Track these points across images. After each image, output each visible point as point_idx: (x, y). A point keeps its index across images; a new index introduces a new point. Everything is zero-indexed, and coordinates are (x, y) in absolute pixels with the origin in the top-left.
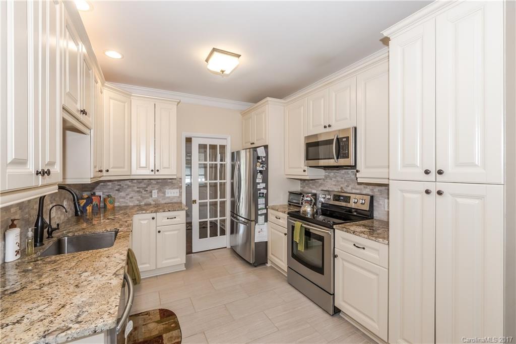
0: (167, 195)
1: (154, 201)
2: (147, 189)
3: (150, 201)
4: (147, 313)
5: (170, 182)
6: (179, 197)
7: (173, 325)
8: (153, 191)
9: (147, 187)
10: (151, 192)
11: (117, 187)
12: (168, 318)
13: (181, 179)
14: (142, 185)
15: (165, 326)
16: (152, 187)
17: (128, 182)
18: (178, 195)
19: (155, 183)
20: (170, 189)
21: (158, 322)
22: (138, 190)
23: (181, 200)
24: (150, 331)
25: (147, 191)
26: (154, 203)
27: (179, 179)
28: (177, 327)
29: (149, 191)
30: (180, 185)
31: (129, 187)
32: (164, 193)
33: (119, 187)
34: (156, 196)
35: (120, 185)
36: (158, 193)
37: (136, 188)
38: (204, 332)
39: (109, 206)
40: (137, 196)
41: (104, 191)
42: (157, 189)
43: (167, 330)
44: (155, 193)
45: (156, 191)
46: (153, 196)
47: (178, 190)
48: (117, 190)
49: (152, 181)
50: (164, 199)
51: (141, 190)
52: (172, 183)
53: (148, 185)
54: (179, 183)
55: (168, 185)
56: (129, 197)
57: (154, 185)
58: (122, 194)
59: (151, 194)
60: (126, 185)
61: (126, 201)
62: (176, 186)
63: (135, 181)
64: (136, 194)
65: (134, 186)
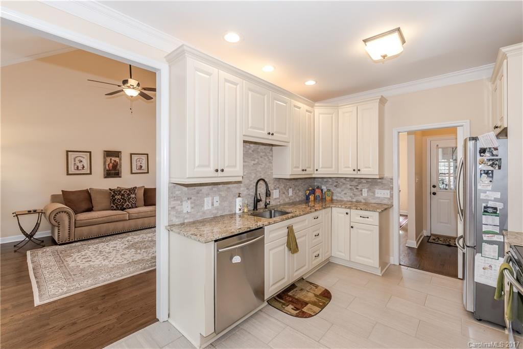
0: (376, 195)
1: (364, 199)
2: (357, 187)
3: (360, 198)
4: (317, 286)
5: (380, 182)
6: (389, 199)
7: (320, 304)
8: (363, 190)
9: (358, 186)
10: (361, 191)
11: (335, 184)
12: (324, 298)
13: (392, 179)
14: (354, 183)
15: (316, 300)
16: (363, 186)
17: (342, 180)
18: (389, 197)
19: (365, 182)
20: (379, 189)
21: (316, 295)
22: (350, 187)
23: (392, 203)
24: (306, 297)
25: (358, 189)
26: (364, 201)
27: (389, 180)
28: (322, 307)
29: (359, 189)
30: (391, 186)
31: (344, 184)
32: (374, 193)
33: (336, 184)
34: (366, 195)
35: (337, 182)
36: (368, 192)
37: (349, 185)
38: (333, 324)
39: (328, 198)
40: (350, 193)
41: (327, 186)
42: (367, 188)
43: (314, 304)
44: (364, 191)
45: (366, 190)
46: (363, 195)
47: (389, 191)
48: (335, 186)
49: (362, 180)
50: (374, 199)
51: (353, 187)
52: (382, 184)
53: (360, 183)
54: (389, 183)
55: (377, 185)
56: (343, 192)
57: (364, 184)
58: (339, 190)
59: (361, 192)
60: (341, 182)
61: (342, 196)
62: (386, 187)
63: (348, 179)
64: (349, 191)
65: (347, 184)
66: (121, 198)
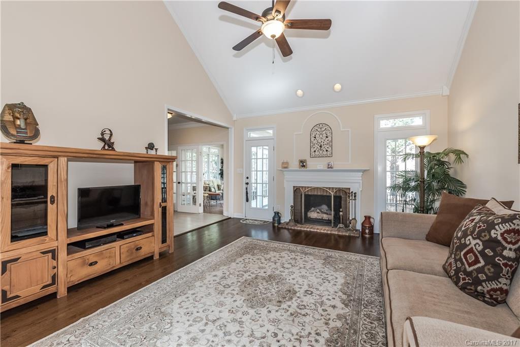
66: (482, 253)
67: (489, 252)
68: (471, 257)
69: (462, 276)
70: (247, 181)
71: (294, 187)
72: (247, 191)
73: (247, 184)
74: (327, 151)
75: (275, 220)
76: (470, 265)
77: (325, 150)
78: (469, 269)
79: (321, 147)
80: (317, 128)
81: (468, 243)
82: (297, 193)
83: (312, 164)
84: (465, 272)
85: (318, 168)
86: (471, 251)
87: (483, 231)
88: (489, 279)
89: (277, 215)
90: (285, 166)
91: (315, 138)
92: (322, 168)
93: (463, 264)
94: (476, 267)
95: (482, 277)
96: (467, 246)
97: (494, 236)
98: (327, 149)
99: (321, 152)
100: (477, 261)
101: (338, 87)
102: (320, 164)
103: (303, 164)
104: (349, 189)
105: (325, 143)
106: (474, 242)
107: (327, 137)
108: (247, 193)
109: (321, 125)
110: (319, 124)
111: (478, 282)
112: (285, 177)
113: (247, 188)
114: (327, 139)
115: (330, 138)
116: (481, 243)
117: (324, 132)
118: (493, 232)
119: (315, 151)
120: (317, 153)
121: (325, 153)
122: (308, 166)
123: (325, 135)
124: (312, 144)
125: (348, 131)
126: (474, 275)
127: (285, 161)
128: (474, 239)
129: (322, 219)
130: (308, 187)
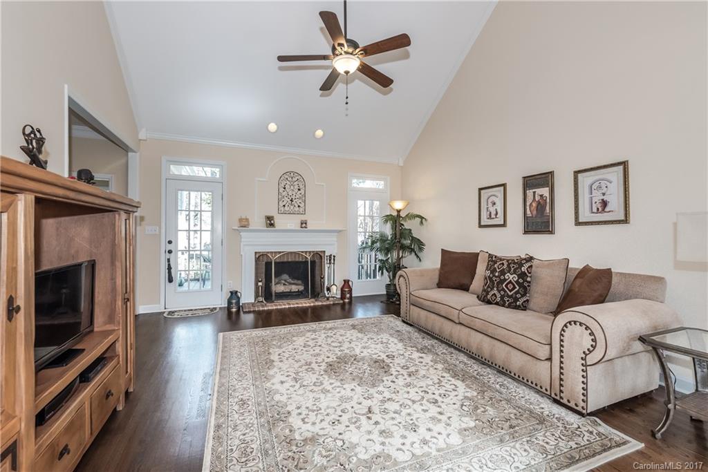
66: (517, 282)
67: (521, 281)
68: (510, 286)
69: (506, 299)
70: (170, 247)
71: (256, 253)
72: (169, 265)
73: (170, 252)
74: (299, 206)
75: (232, 303)
76: (510, 291)
77: (297, 206)
78: (510, 294)
79: (292, 201)
80: (286, 177)
81: (507, 278)
82: (259, 261)
83: (280, 222)
84: (508, 296)
85: (289, 227)
86: (510, 282)
87: (517, 268)
88: (522, 296)
89: (234, 295)
90: (244, 224)
91: (285, 188)
92: (293, 228)
93: (505, 291)
94: (514, 291)
95: (518, 296)
96: (507, 280)
97: (523, 270)
98: (300, 204)
99: (292, 207)
100: (514, 288)
101: (319, 133)
102: (291, 222)
103: (270, 222)
104: (324, 252)
105: (297, 197)
106: (511, 277)
107: (299, 190)
108: (169, 268)
109: (292, 174)
110: (290, 172)
111: (516, 300)
112: (242, 240)
113: (169, 260)
114: (299, 192)
115: (302, 191)
116: (516, 276)
117: (296, 183)
118: (523, 268)
119: (284, 206)
120: (286, 208)
121: (297, 209)
122: (276, 225)
123: (296, 187)
124: (280, 197)
125: (323, 186)
126: (514, 296)
127: (244, 217)
128: (512, 274)
129: (290, 292)
130: (280, 252)
